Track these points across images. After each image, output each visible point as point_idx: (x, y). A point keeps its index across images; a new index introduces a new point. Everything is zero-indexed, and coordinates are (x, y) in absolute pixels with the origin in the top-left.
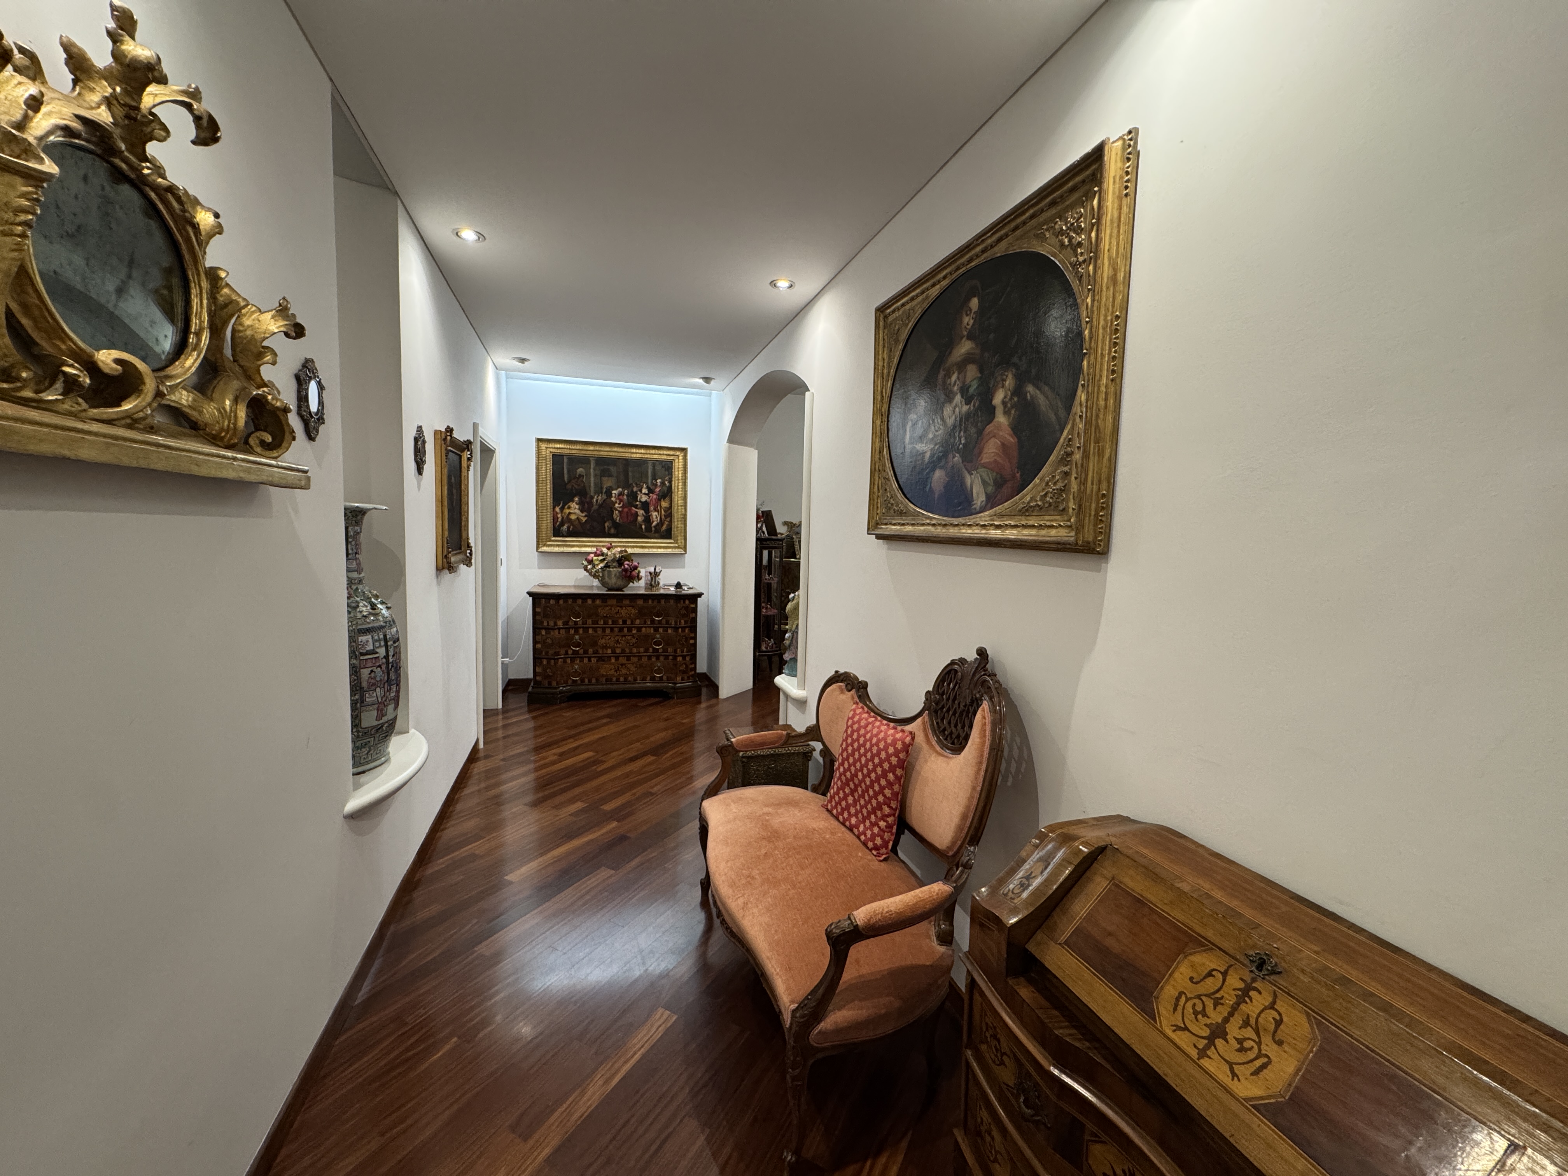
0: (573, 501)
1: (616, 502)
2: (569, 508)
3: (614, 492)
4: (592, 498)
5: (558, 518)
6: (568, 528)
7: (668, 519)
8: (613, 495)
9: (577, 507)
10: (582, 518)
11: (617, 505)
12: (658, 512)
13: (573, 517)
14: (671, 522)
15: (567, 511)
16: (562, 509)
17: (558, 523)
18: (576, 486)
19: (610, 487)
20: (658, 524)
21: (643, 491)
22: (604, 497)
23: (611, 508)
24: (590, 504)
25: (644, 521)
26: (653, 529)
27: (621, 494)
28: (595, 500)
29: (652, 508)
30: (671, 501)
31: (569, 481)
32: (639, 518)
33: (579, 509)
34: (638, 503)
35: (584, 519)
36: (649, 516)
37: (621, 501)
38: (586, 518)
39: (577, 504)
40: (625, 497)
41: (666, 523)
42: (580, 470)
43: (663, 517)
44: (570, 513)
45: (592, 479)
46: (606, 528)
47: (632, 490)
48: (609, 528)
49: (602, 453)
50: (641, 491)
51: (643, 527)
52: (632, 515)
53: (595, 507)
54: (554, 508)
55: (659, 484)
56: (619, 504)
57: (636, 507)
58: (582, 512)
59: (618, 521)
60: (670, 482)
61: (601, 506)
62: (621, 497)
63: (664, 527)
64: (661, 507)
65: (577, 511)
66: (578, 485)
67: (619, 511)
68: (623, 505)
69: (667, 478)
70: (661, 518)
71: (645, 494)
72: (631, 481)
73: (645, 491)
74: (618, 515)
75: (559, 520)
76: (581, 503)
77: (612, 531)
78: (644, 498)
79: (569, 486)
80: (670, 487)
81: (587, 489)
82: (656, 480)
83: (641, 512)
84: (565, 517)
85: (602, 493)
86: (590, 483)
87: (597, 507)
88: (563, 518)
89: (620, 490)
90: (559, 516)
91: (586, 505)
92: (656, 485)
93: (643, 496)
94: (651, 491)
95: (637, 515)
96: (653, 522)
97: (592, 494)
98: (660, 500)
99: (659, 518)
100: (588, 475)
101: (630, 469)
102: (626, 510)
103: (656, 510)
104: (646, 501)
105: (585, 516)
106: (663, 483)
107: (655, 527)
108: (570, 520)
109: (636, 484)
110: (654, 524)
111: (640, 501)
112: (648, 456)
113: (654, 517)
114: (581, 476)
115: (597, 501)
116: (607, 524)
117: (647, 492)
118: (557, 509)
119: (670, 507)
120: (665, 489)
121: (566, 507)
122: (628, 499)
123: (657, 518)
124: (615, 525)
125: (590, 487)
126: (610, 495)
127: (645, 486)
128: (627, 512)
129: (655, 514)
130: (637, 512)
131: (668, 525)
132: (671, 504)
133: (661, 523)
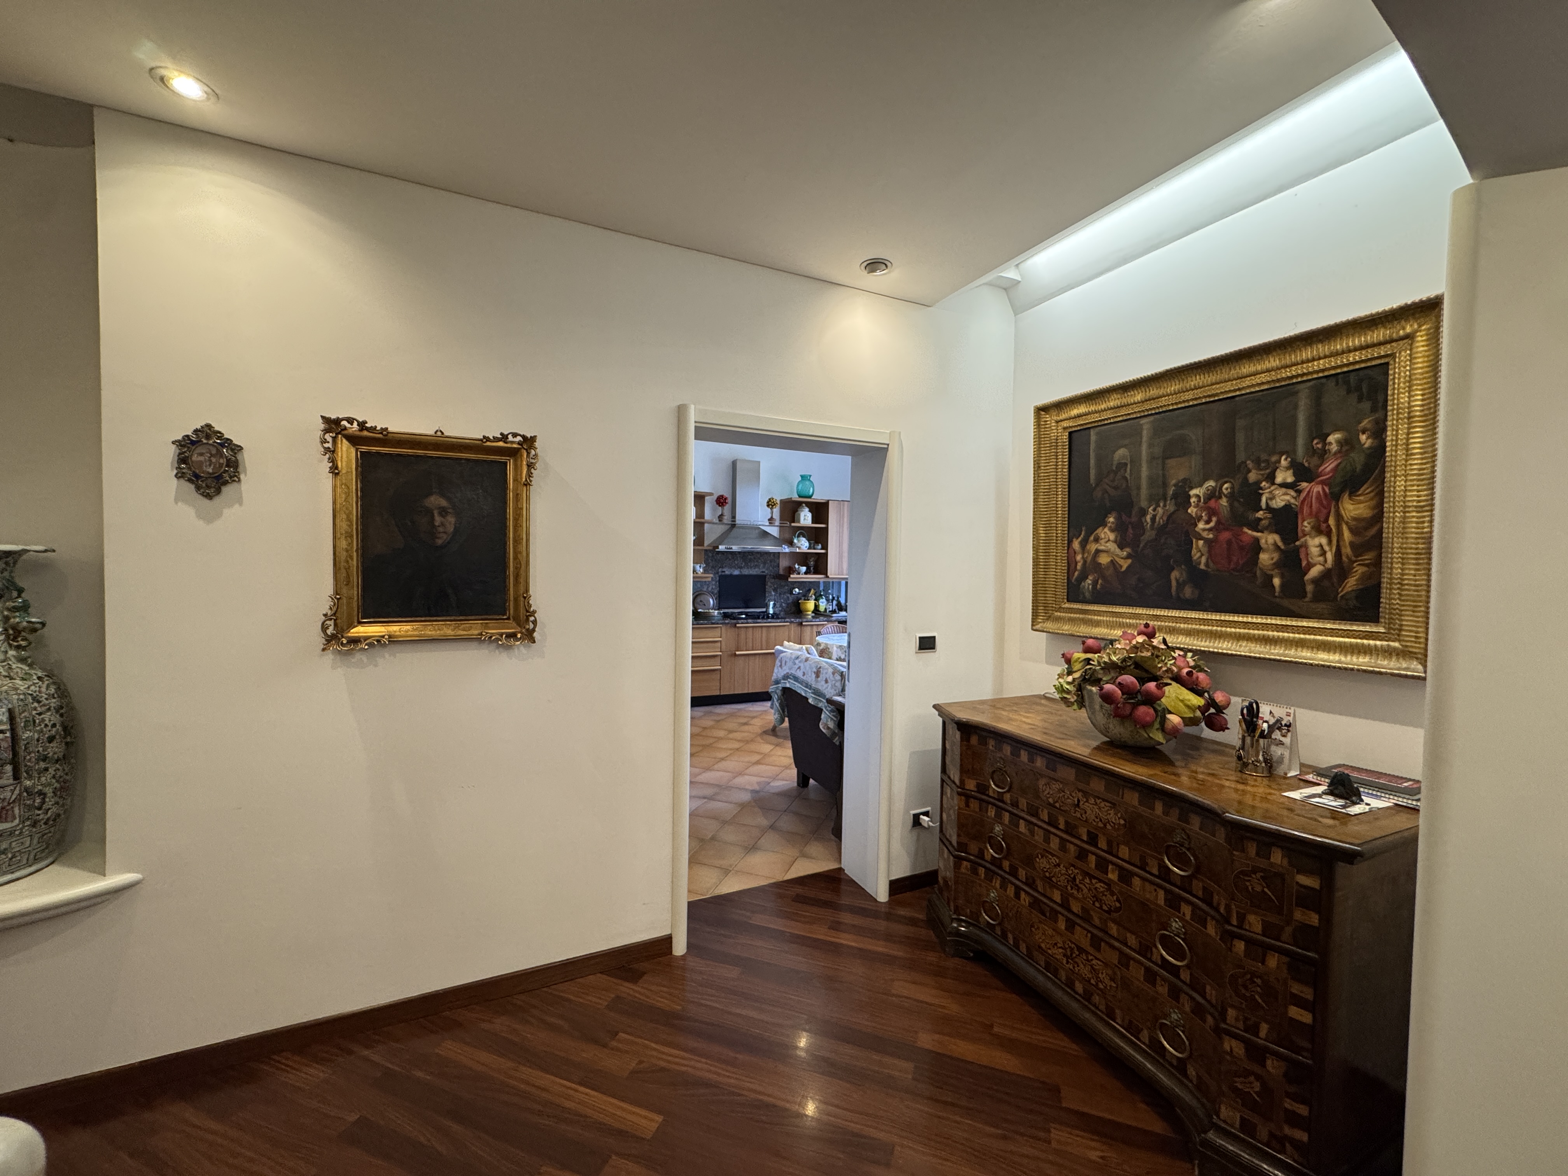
0: (1104, 525)
1: (1200, 518)
2: (1097, 540)
3: (1193, 492)
4: (1144, 512)
5: (1076, 563)
6: (1095, 583)
7: (1368, 557)
8: (1193, 500)
9: (1112, 536)
10: (1121, 562)
11: (1201, 525)
12: (1328, 534)
13: (1104, 560)
14: (1378, 563)
15: (1092, 547)
16: (1084, 544)
17: (1076, 573)
18: (1112, 492)
19: (1185, 481)
20: (1326, 574)
21: (1279, 479)
22: (1171, 507)
23: (1187, 534)
24: (1139, 526)
25: (1277, 565)
26: (1309, 588)
27: (1213, 495)
28: (1148, 518)
29: (1306, 525)
30: (1380, 495)
31: (1099, 482)
32: (1264, 557)
33: (1115, 542)
34: (1260, 514)
35: (1125, 564)
36: (1297, 550)
37: (1212, 512)
38: (1129, 561)
39: (1112, 530)
40: (1224, 502)
41: (1359, 570)
42: (1121, 453)
43: (1347, 551)
44: (1098, 551)
45: (1145, 472)
46: (1174, 583)
47: (1246, 479)
48: (1180, 585)
49: (1163, 401)
50: (1271, 478)
51: (1277, 581)
52: (1242, 548)
53: (1149, 535)
54: (1070, 542)
55: (1334, 448)
56: (1208, 522)
57: (1255, 525)
58: (1121, 547)
59: (1202, 567)
60: (1379, 432)
61: (1162, 530)
62: (1212, 503)
63: (1351, 583)
64: (1339, 518)
65: (1112, 547)
66: (1116, 488)
67: (1206, 540)
68: (1218, 523)
69: (1365, 423)
70: (1338, 554)
71: (1284, 485)
72: (1240, 456)
73: (1284, 476)
74: (1205, 550)
75: (1079, 567)
76: (1119, 529)
77: (1188, 592)
78: (1281, 499)
79: (1098, 494)
80: (1379, 450)
81: (1134, 493)
82: (1324, 437)
83: (1269, 539)
84: (1090, 559)
85: (1165, 500)
86: (1139, 478)
87: (1154, 533)
88: (1085, 562)
89: (1211, 483)
90: (1079, 557)
91: (1130, 531)
92: (1323, 454)
93: (1279, 492)
94: (1303, 473)
95: (1256, 548)
96: (1310, 566)
97: (1144, 504)
98: (1336, 497)
99: (1329, 556)
100: (1135, 461)
102: (1226, 535)
103: (1320, 529)
104: (1287, 507)
105: (1128, 557)
106: (1349, 444)
107: (1316, 581)
108: (1097, 566)
109: (1258, 462)
110: (1314, 572)
111: (1269, 509)
112: (1294, 371)
113: (1314, 551)
114: (1122, 466)
115: (1153, 519)
116: (1175, 574)
117: (1290, 479)
118: (1076, 545)
119: (1378, 517)
120: (1358, 460)
121: (1092, 538)
122: (1231, 505)
123: (1323, 553)
124: (1196, 576)
125: (1139, 488)
126: (1183, 500)
127: (1284, 462)
128: (1229, 543)
129: (1315, 543)
130: (1257, 540)
131: (1363, 578)
132: (1380, 507)
133: (1340, 570)
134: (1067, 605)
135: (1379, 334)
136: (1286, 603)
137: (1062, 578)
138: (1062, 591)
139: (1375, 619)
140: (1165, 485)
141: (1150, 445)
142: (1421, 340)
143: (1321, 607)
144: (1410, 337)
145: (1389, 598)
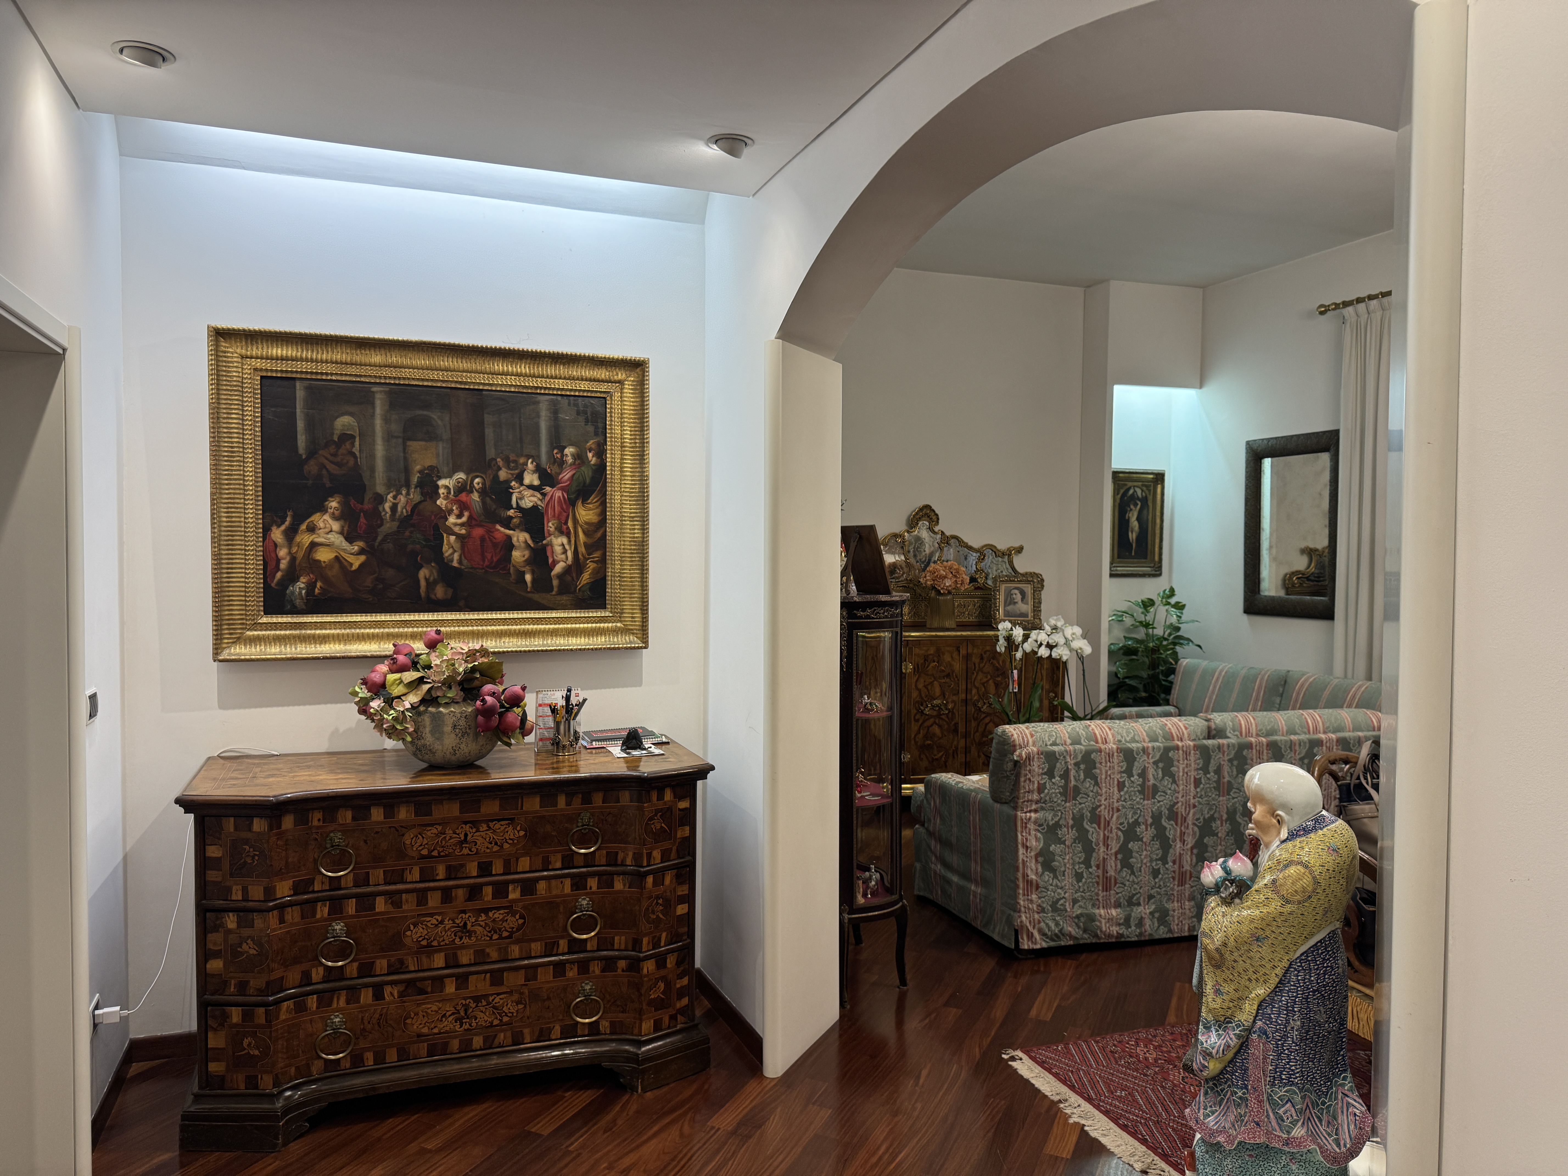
0: (323, 510)
1: (450, 512)
2: (312, 529)
3: (441, 482)
4: (380, 499)
5: (278, 561)
6: (311, 587)
7: (597, 555)
8: (441, 491)
10: (351, 559)
11: (452, 520)
12: (568, 535)
13: (324, 556)
14: (603, 561)
15: (305, 539)
16: (291, 534)
17: (279, 575)
18: (331, 468)
19: (431, 468)
20: (567, 570)
21: (527, 481)
22: (415, 496)
23: (436, 528)
24: (375, 516)
25: (528, 562)
26: (555, 583)
27: (463, 488)
28: (387, 506)
29: (551, 526)
30: (603, 504)
31: (312, 453)
32: (516, 554)
33: (341, 533)
34: (511, 513)
35: (356, 562)
36: (544, 549)
37: (464, 507)
38: (363, 558)
39: (335, 518)
40: (475, 496)
41: (591, 566)
42: (344, 422)
43: (582, 549)
44: (313, 545)
45: (380, 450)
46: (423, 583)
47: (496, 477)
48: (430, 585)
49: (406, 373)
50: (520, 478)
51: (528, 577)
52: (495, 545)
53: (389, 526)
54: (266, 530)
55: (570, 460)
56: (459, 516)
57: (507, 523)
58: (350, 539)
59: (455, 564)
60: (601, 453)
61: (405, 522)
62: (463, 497)
63: (586, 577)
64: (575, 521)
65: (337, 539)
66: (339, 465)
67: (458, 536)
68: (470, 518)
69: (591, 443)
70: (576, 552)
71: (531, 487)
73: (531, 478)
74: (457, 546)
75: (283, 565)
76: (347, 516)
77: (440, 592)
78: (529, 500)
79: (311, 468)
80: (601, 468)
81: (366, 475)
82: (562, 449)
83: (521, 537)
84: (300, 555)
85: (408, 486)
86: (372, 456)
87: (396, 524)
88: (293, 559)
89: (461, 476)
90: (283, 552)
91: (362, 520)
92: (561, 463)
93: (528, 493)
94: (547, 479)
95: (509, 545)
96: (555, 563)
97: (380, 489)
98: (572, 503)
99: (570, 554)
100: (366, 434)
101: (488, 419)
102: (478, 532)
103: (562, 531)
104: (535, 508)
105: (361, 552)
106: (580, 458)
107: (560, 576)
108: (314, 566)
109: (507, 461)
110: (559, 568)
111: (519, 508)
112: (538, 382)
113: (558, 549)
114: (346, 438)
115: (394, 508)
116: (423, 573)
117: (536, 482)
118: (277, 534)
119: (602, 522)
120: (587, 473)
121: (303, 527)
122: (484, 502)
123: (565, 552)
124: (448, 573)
125: (372, 469)
126: (429, 489)
127: (530, 466)
128: (482, 539)
129: (558, 542)
130: (509, 538)
131: (595, 572)
132: (603, 514)
133: (577, 566)
134: (265, 620)
135: (602, 373)
136: (536, 597)
137: (256, 581)
138: (257, 599)
139: (603, 606)
140: (407, 471)
141: (386, 420)
142: (628, 387)
143: (565, 598)
144: (621, 382)
145: (612, 589)
